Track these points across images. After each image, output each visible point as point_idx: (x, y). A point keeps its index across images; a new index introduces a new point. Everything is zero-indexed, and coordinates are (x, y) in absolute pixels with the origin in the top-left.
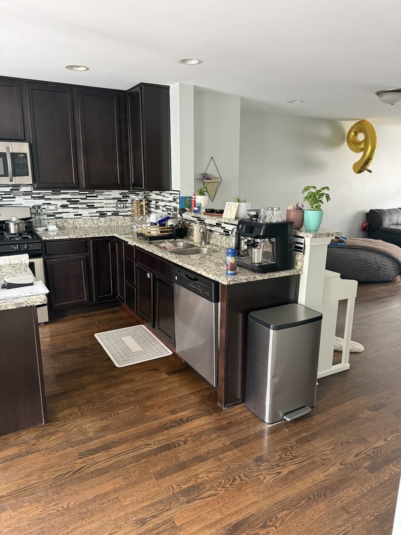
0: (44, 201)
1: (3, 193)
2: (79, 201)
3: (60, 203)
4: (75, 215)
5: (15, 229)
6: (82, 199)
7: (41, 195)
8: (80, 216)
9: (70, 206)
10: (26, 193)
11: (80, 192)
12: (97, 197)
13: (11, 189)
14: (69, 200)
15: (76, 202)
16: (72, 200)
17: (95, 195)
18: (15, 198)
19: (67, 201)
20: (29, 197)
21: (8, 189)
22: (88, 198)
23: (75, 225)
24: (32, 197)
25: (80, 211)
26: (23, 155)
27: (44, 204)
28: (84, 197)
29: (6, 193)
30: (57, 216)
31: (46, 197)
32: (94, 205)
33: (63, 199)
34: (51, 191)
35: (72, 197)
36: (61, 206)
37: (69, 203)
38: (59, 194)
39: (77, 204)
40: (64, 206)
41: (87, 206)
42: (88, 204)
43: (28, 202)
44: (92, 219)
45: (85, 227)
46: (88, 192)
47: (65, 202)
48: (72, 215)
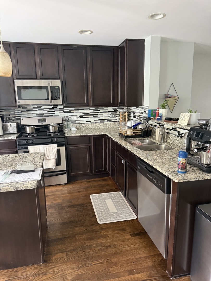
0: (70, 114)
1: (49, 109)
2: (89, 114)
3: (79, 115)
4: (87, 122)
5: (53, 129)
6: (91, 112)
7: (69, 110)
8: (89, 122)
9: (84, 116)
10: (61, 109)
11: (90, 109)
12: (99, 111)
13: (53, 107)
14: (84, 113)
15: (88, 114)
16: (86, 113)
17: (98, 110)
18: (55, 112)
19: (83, 114)
20: (62, 111)
21: (51, 107)
22: (94, 112)
23: (86, 127)
24: (64, 112)
25: (89, 120)
26: (57, 88)
27: (70, 115)
28: (92, 111)
29: (50, 109)
30: (77, 122)
31: (71, 111)
32: (97, 116)
33: (80, 112)
34: (74, 108)
35: (85, 111)
36: (79, 117)
37: (84, 115)
38: (78, 110)
39: (88, 115)
40: (81, 117)
41: (94, 116)
42: (94, 115)
43: (62, 114)
44: (96, 124)
45: (92, 128)
46: (94, 109)
47: (82, 114)
48: (85, 122)
